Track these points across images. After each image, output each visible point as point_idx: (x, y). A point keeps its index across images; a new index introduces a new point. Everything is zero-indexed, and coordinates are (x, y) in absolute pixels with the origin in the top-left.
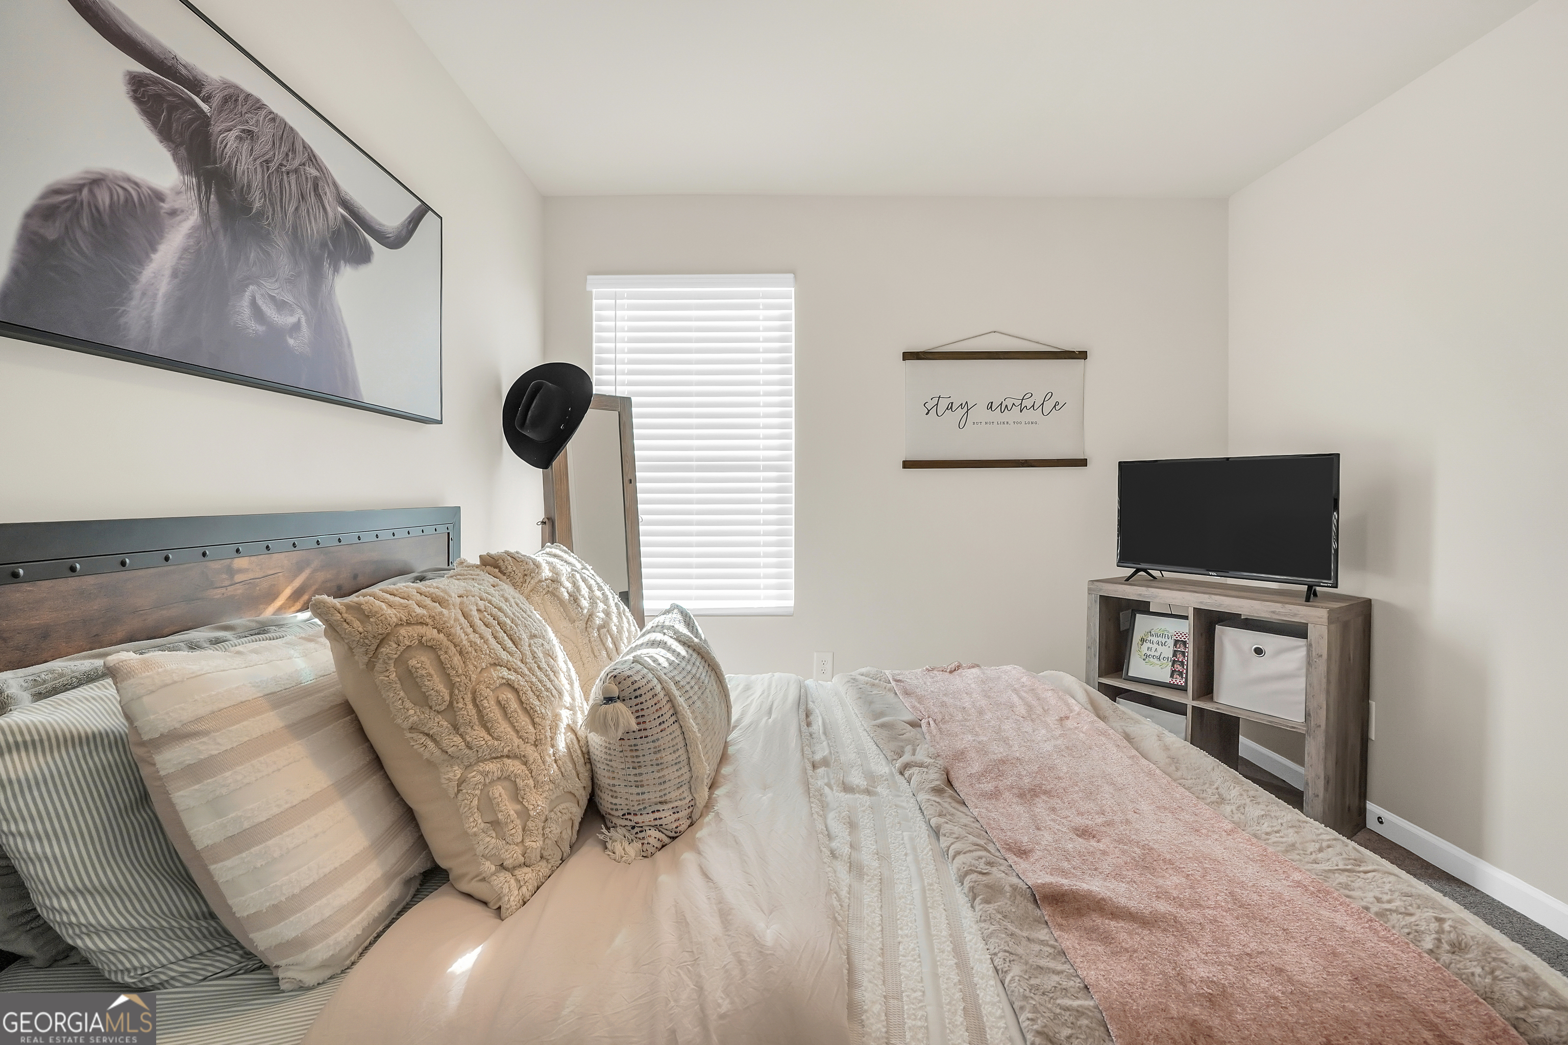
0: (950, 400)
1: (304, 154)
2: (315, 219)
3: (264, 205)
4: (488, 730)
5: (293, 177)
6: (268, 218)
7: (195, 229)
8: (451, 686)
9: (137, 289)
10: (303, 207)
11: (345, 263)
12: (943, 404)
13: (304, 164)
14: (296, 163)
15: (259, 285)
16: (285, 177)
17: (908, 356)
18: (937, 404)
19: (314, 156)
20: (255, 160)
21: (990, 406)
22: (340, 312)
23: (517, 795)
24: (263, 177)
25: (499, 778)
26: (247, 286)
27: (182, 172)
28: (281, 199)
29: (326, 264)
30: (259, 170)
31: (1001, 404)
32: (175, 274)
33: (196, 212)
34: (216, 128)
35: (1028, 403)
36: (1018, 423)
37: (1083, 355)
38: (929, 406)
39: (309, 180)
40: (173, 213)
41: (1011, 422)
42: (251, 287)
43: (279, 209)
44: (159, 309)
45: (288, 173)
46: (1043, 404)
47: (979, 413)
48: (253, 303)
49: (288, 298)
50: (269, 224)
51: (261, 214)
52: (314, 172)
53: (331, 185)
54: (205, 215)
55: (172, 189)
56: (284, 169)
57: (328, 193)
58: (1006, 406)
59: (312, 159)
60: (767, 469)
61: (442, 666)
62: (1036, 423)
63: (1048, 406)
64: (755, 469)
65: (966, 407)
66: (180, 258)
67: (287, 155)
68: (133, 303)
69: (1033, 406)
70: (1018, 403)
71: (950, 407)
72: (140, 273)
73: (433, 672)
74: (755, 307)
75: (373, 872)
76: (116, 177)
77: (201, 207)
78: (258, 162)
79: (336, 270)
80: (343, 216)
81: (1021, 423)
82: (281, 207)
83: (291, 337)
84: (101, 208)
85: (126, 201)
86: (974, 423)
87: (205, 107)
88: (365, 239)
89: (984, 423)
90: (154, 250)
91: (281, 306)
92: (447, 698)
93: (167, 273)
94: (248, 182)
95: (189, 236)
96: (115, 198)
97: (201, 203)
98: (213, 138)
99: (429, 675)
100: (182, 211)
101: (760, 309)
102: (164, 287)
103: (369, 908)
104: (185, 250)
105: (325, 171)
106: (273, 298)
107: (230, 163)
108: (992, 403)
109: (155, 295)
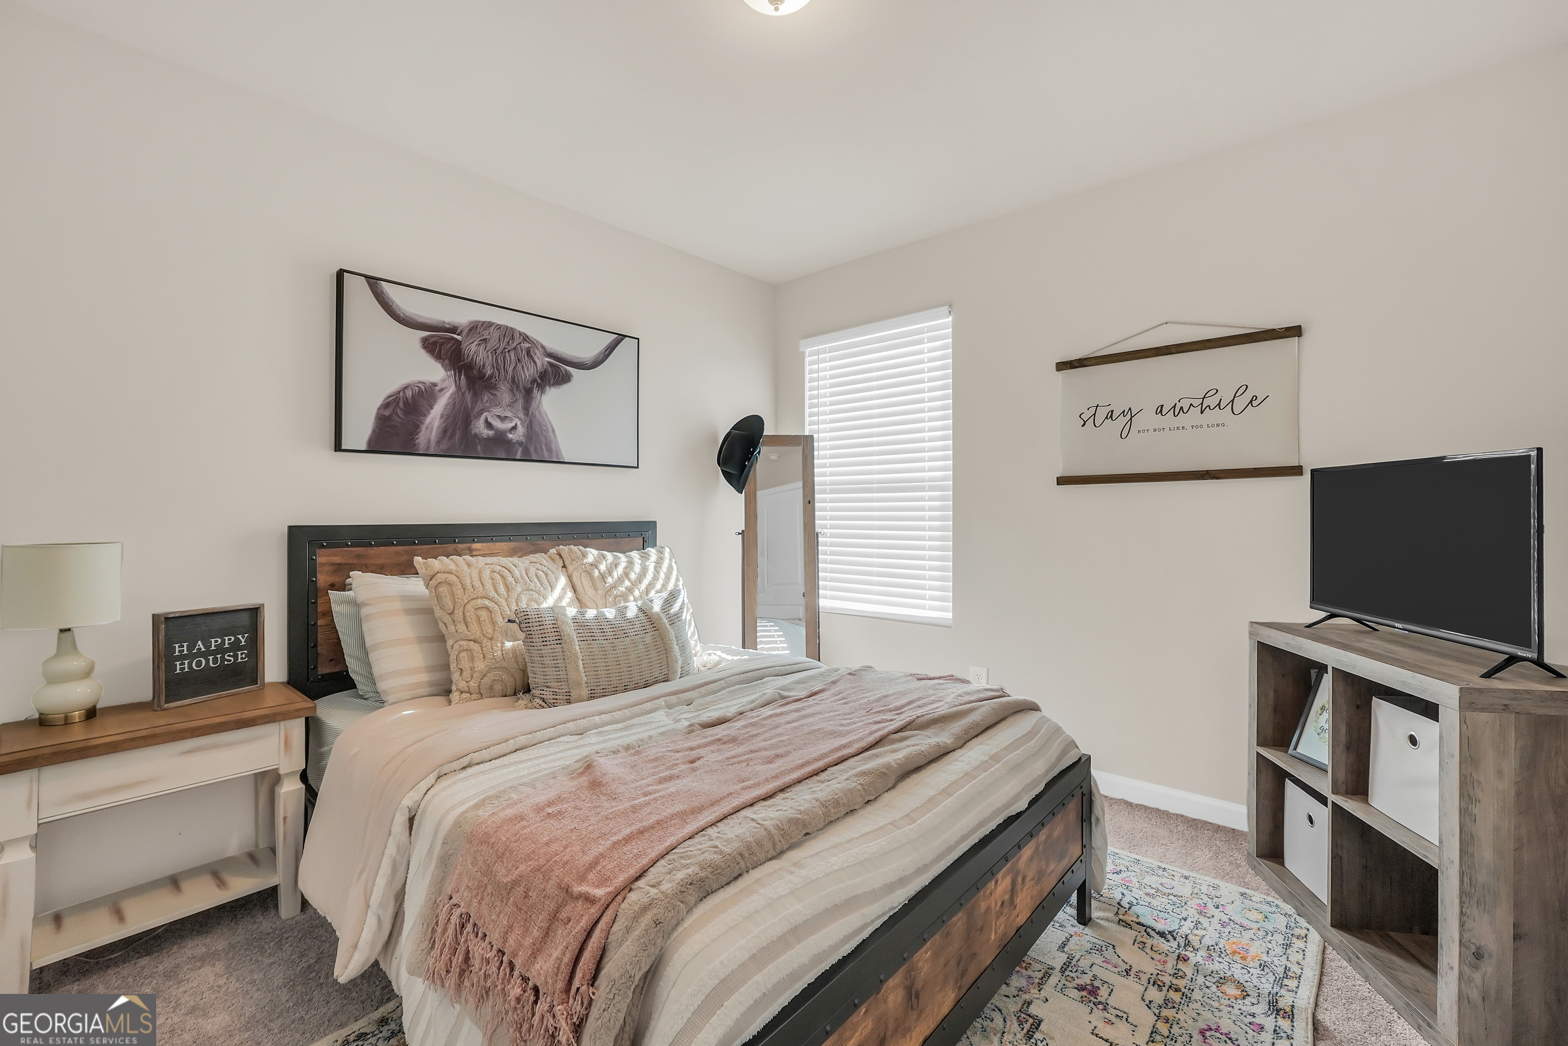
0: (1110, 408)
1: (520, 338)
2: (528, 369)
3: (493, 372)
4: (467, 627)
5: (512, 353)
6: (495, 377)
7: (452, 394)
8: (454, 603)
9: (423, 428)
10: (519, 365)
11: (550, 387)
12: (1102, 413)
13: (520, 343)
14: (515, 345)
15: (489, 411)
16: (507, 354)
17: (1062, 366)
18: (1095, 414)
19: (527, 337)
20: (488, 352)
21: (1160, 410)
22: (547, 414)
23: (472, 659)
24: (493, 359)
25: (467, 650)
26: (482, 413)
27: (446, 371)
28: (504, 366)
29: (535, 391)
30: (490, 356)
31: (1174, 407)
32: (442, 417)
33: (454, 386)
34: (464, 346)
35: (1212, 401)
36: (1197, 427)
37: (1295, 331)
38: (1085, 417)
39: (524, 351)
40: (441, 390)
41: (1187, 426)
42: (485, 414)
43: (503, 371)
44: (434, 433)
45: (509, 351)
46: (1233, 401)
47: (1147, 419)
48: (486, 421)
49: (509, 414)
50: (496, 380)
51: (491, 377)
52: (527, 345)
53: (539, 347)
54: (458, 387)
55: (441, 380)
56: (506, 350)
57: (538, 353)
58: (1182, 408)
59: (526, 338)
60: (932, 489)
61: (453, 594)
62: (1223, 425)
63: (1240, 403)
64: (922, 489)
65: (1130, 414)
66: (445, 409)
67: (508, 342)
68: (421, 433)
69: (1219, 404)
70: (1197, 403)
71: (1110, 416)
72: (425, 420)
73: (448, 595)
74: (921, 342)
75: (424, 677)
76: (415, 383)
77: (456, 384)
78: (489, 352)
79: (543, 392)
80: (548, 362)
81: (1201, 426)
82: (504, 369)
83: (511, 433)
84: (408, 398)
85: (419, 391)
86: (1139, 431)
87: (459, 338)
88: (566, 370)
89: (1151, 431)
90: (432, 408)
91: (503, 419)
92: (452, 608)
93: (438, 417)
94: (483, 364)
95: (450, 398)
96: (414, 391)
97: (456, 381)
98: (463, 350)
99: (446, 596)
100: (446, 388)
101: (924, 343)
102: (437, 423)
103: (416, 691)
104: (447, 405)
105: (535, 342)
106: (499, 417)
107: (472, 359)
108: (1162, 406)
109: (432, 428)
